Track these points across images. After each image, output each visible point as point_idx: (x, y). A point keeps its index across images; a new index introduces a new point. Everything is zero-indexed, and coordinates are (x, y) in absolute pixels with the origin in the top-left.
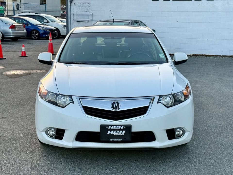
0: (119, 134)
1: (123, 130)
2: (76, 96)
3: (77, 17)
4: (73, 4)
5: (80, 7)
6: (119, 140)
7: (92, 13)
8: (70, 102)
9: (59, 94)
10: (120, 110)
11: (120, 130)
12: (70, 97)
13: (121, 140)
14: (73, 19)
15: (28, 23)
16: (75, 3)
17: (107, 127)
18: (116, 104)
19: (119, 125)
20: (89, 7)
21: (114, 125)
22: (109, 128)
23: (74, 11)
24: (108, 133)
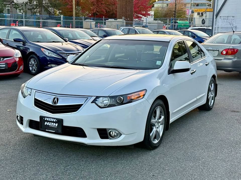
0: (53, 126)
1: (56, 122)
2: (34, 89)
3: (221, 30)
4: (218, 17)
5: (225, 20)
6: (53, 131)
7: (235, 26)
9: (26, 87)
10: (58, 105)
11: (53, 122)
12: (31, 89)
13: (54, 131)
14: (217, 31)
15: (195, 36)
16: (220, 17)
17: (44, 118)
18: (56, 100)
19: (52, 118)
20: (233, 20)
21: (49, 118)
22: (46, 119)
23: (219, 24)
24: (45, 124)
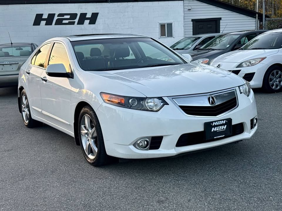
0: (221, 130)
2: (167, 97)
8: (162, 104)
9: (147, 97)
10: (216, 104)
11: (222, 125)
12: (160, 98)
13: (224, 136)
17: (211, 124)
18: (211, 99)
19: (221, 120)
21: (217, 121)
22: (213, 125)
24: (212, 131)
